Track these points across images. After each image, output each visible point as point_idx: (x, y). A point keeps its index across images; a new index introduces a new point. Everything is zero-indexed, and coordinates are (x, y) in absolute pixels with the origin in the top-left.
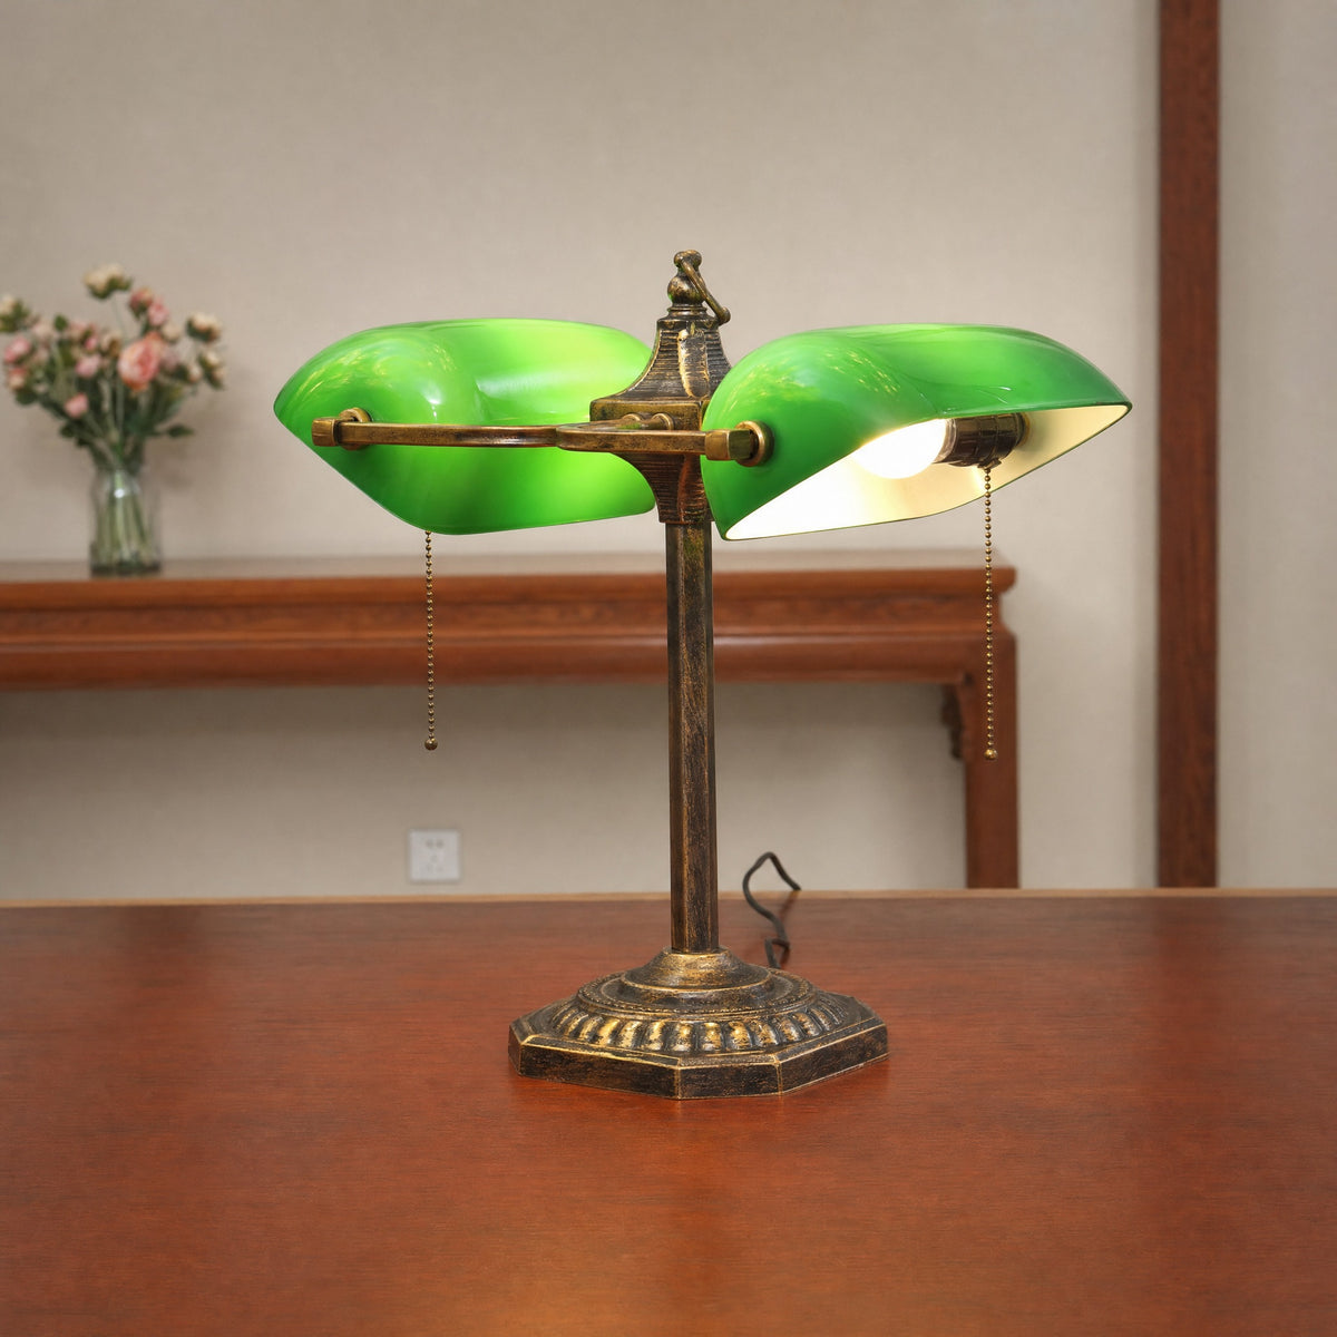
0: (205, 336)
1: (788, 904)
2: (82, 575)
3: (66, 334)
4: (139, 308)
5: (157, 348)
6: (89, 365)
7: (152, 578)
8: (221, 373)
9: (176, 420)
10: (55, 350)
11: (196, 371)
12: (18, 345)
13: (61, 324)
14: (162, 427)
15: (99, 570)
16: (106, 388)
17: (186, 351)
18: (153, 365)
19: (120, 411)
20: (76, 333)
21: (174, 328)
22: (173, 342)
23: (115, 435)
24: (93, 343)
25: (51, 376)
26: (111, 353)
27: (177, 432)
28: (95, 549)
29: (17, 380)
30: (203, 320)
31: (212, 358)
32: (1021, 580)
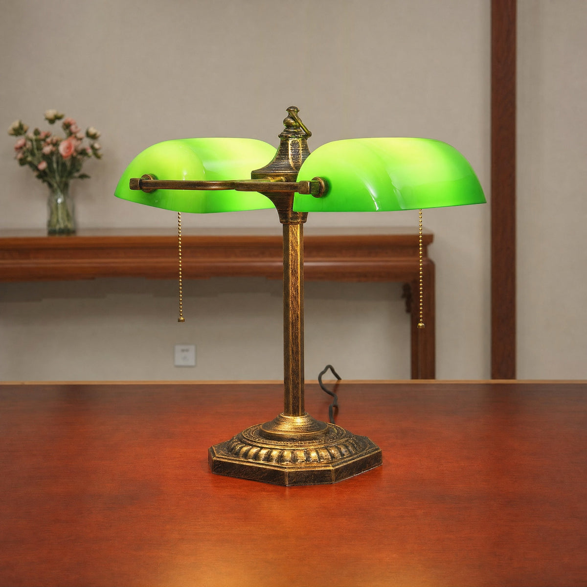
0: (94, 137)
1: (337, 386)
2: (44, 234)
3: (38, 137)
4: (67, 126)
5: (74, 142)
6: (47, 149)
7: (72, 236)
8: (100, 152)
9: (82, 172)
10: (35, 143)
11: (90, 152)
12: (20, 141)
13: (37, 132)
14: (76, 175)
15: (52, 232)
16: (54, 159)
17: (86, 143)
18: (73, 149)
19: (60, 168)
20: (42, 136)
21: (81, 134)
22: (81, 139)
23: (58, 178)
24: (49, 140)
25: (32, 154)
26: (56, 144)
27: (83, 176)
28: (50, 223)
29: (20, 156)
30: (92, 131)
31: (97, 146)
32: (436, 239)
